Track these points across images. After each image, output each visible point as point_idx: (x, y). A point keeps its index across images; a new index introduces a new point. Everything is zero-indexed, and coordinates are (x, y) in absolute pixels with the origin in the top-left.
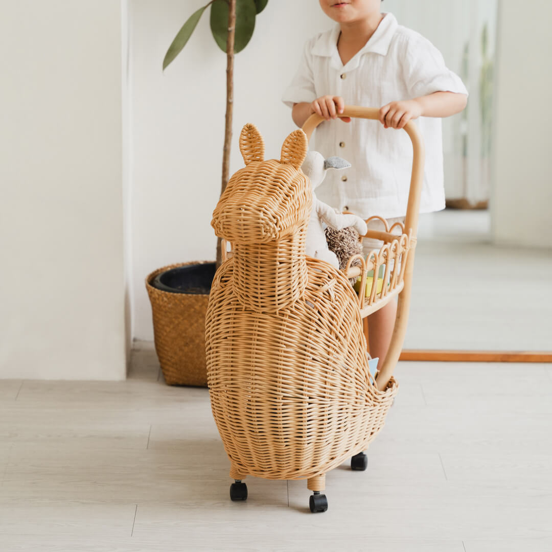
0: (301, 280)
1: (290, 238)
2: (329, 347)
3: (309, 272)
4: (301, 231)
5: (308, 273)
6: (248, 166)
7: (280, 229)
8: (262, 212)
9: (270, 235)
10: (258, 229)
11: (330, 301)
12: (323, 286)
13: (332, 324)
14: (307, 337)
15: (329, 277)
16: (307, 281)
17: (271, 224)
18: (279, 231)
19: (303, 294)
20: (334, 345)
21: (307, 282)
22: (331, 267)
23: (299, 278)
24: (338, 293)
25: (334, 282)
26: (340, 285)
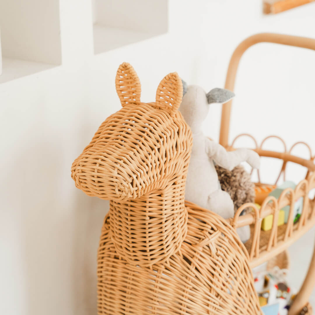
0: (175, 235)
1: (161, 192)
2: (208, 305)
3: (190, 222)
4: (174, 184)
5: (188, 224)
6: (125, 107)
7: (136, 189)
8: (116, 170)
9: (126, 195)
10: (113, 188)
11: (211, 256)
12: (203, 239)
13: (212, 282)
14: (183, 296)
15: (212, 229)
16: (186, 233)
17: (125, 183)
18: (136, 191)
19: (179, 249)
20: (214, 303)
21: (186, 235)
22: (216, 218)
23: (174, 233)
24: (221, 247)
25: (217, 235)
26: (225, 239)
